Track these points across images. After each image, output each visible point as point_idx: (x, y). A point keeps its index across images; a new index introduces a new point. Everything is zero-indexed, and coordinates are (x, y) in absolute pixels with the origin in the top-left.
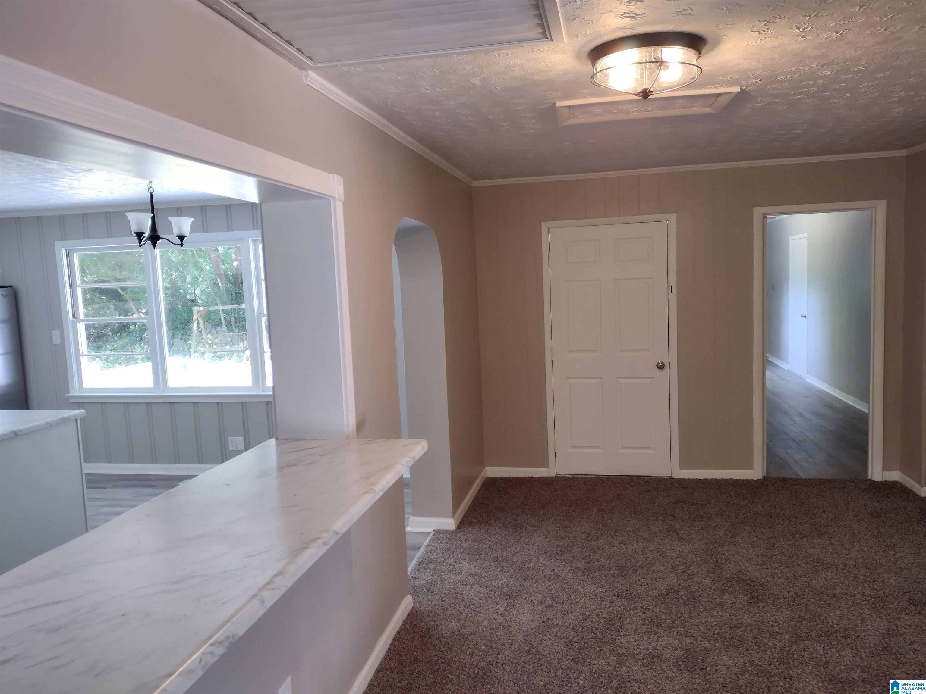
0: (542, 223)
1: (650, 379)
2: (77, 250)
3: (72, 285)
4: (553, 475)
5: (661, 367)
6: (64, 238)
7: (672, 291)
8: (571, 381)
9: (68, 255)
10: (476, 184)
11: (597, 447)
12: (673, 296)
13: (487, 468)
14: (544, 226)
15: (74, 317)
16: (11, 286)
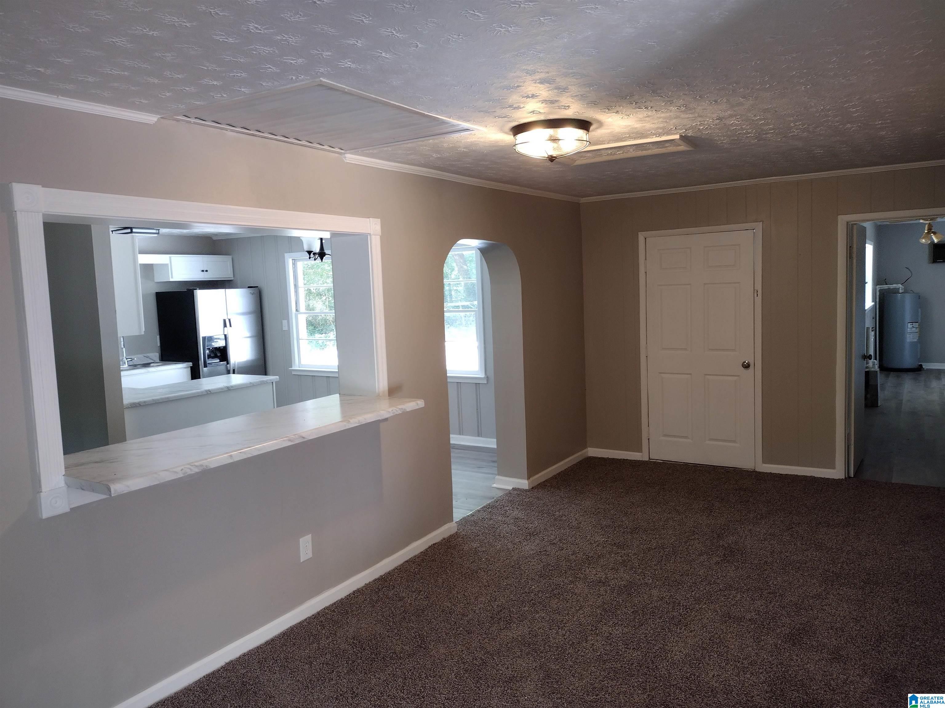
0: (639, 233)
1: (736, 378)
2: (300, 260)
3: (296, 286)
4: (646, 459)
5: (747, 366)
6: (291, 251)
7: (757, 294)
8: (662, 375)
9: (294, 264)
10: (583, 200)
11: (686, 437)
12: (759, 300)
13: (589, 449)
14: (641, 236)
15: (297, 310)
16: (258, 287)
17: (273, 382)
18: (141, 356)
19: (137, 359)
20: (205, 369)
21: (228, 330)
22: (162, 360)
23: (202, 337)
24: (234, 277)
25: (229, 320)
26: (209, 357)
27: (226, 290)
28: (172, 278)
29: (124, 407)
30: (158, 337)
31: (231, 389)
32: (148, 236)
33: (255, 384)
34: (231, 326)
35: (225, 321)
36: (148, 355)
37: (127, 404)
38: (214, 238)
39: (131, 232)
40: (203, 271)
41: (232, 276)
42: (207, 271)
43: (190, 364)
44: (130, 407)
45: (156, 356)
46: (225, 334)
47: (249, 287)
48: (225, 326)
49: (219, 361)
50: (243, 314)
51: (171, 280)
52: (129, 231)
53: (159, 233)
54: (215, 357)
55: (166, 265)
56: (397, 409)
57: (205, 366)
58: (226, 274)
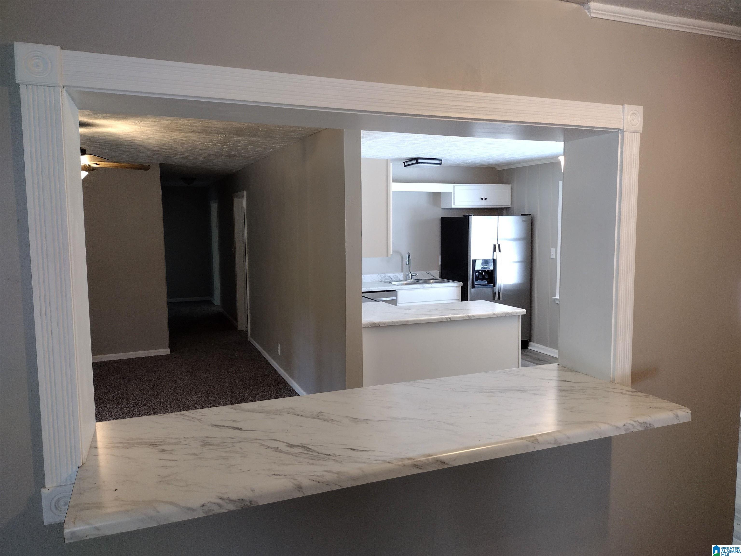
16: (530, 214)
17: (519, 315)
18: (424, 272)
19: (421, 275)
20: (473, 290)
21: (497, 255)
22: (441, 278)
23: (472, 260)
24: (511, 204)
25: (499, 246)
26: (477, 279)
27: (499, 216)
28: (454, 205)
29: (363, 326)
30: (440, 256)
31: (473, 318)
32: (432, 166)
33: (499, 316)
34: (500, 251)
35: (495, 246)
36: (430, 272)
37: (367, 324)
38: (498, 169)
39: (417, 163)
40: (482, 199)
41: (510, 204)
42: (486, 199)
43: (461, 284)
44: (369, 327)
45: (436, 273)
46: (494, 258)
47: (522, 215)
48: (495, 251)
49: (487, 283)
50: (514, 240)
51: (453, 207)
52: (415, 161)
53: (441, 163)
54: (483, 279)
55: (450, 193)
56: (635, 424)
57: (473, 287)
58: (505, 202)
